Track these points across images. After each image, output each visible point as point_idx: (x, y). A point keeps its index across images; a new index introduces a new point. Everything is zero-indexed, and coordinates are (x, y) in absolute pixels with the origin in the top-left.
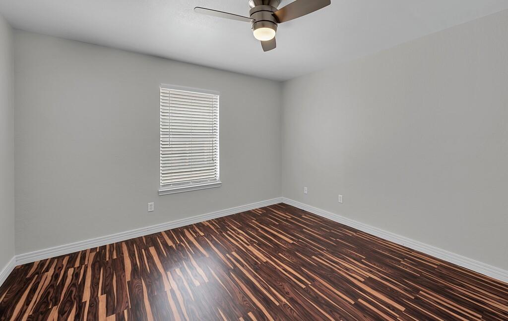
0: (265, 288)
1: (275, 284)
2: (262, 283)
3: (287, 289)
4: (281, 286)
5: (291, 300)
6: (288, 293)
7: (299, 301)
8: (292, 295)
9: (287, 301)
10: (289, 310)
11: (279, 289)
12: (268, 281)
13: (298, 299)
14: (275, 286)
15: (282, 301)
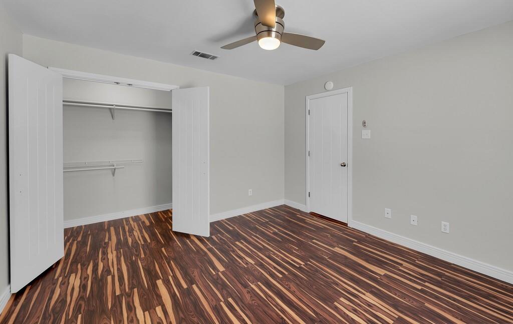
0: (270, 297)
1: (259, 302)
2: (274, 302)
3: (248, 296)
4: (253, 300)
5: (246, 286)
6: (248, 292)
7: (240, 286)
8: (245, 291)
9: (250, 286)
10: (251, 279)
11: (256, 296)
12: (267, 306)
13: (241, 288)
14: (259, 299)
15: (255, 285)
